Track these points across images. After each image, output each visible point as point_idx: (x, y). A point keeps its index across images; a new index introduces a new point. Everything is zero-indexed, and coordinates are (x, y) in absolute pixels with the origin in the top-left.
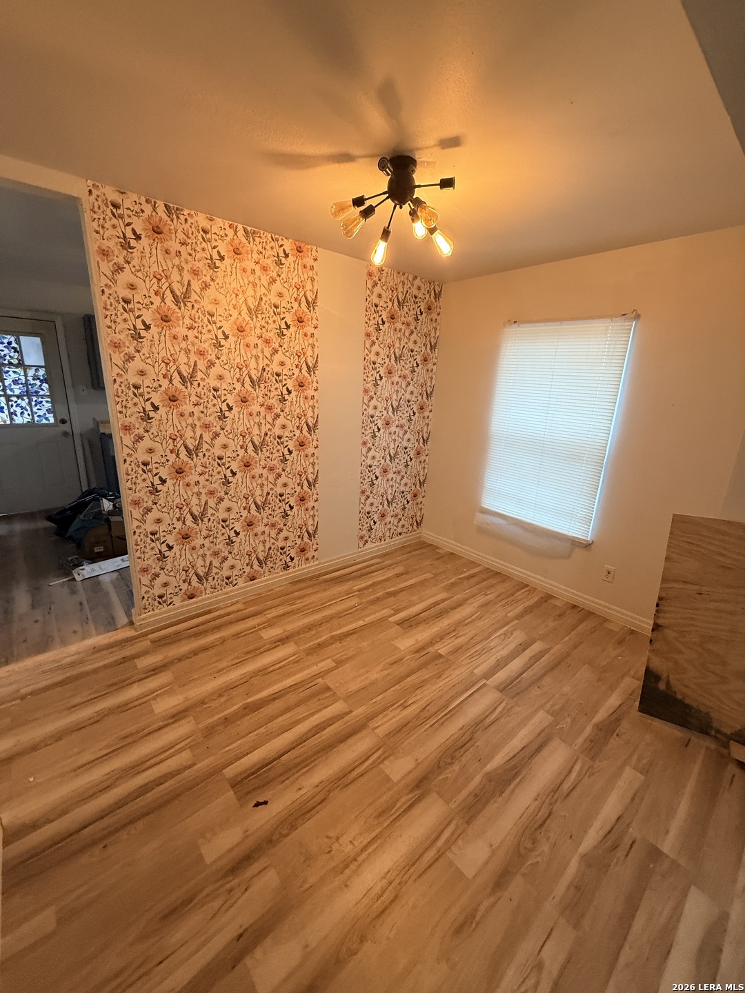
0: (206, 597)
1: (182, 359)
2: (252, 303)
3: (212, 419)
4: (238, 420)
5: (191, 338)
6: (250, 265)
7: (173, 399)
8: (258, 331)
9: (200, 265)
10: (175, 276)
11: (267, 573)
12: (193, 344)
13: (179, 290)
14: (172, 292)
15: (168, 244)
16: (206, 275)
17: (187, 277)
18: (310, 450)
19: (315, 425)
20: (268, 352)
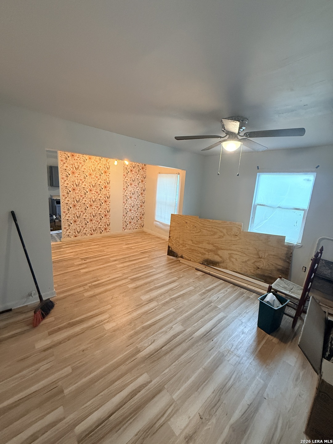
0: (79, 237)
1: (76, 181)
2: (93, 169)
3: (83, 194)
4: (89, 195)
5: (79, 177)
6: (93, 161)
7: (74, 190)
8: (95, 175)
9: (81, 161)
10: (76, 164)
11: (96, 234)
12: (79, 178)
13: (77, 167)
14: (75, 167)
15: (75, 158)
16: (83, 163)
17: (78, 164)
18: (108, 203)
19: (109, 197)
20: (97, 179)
